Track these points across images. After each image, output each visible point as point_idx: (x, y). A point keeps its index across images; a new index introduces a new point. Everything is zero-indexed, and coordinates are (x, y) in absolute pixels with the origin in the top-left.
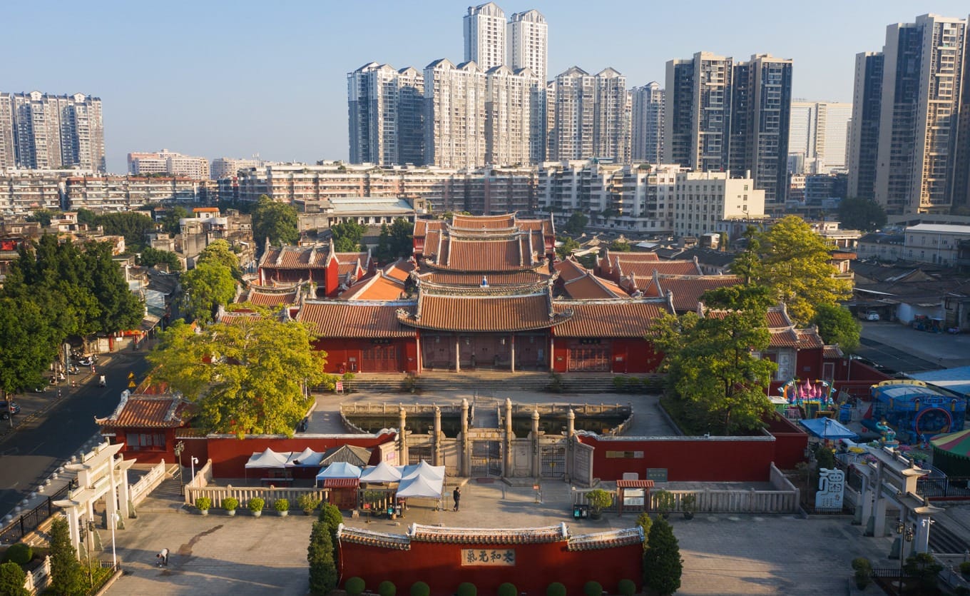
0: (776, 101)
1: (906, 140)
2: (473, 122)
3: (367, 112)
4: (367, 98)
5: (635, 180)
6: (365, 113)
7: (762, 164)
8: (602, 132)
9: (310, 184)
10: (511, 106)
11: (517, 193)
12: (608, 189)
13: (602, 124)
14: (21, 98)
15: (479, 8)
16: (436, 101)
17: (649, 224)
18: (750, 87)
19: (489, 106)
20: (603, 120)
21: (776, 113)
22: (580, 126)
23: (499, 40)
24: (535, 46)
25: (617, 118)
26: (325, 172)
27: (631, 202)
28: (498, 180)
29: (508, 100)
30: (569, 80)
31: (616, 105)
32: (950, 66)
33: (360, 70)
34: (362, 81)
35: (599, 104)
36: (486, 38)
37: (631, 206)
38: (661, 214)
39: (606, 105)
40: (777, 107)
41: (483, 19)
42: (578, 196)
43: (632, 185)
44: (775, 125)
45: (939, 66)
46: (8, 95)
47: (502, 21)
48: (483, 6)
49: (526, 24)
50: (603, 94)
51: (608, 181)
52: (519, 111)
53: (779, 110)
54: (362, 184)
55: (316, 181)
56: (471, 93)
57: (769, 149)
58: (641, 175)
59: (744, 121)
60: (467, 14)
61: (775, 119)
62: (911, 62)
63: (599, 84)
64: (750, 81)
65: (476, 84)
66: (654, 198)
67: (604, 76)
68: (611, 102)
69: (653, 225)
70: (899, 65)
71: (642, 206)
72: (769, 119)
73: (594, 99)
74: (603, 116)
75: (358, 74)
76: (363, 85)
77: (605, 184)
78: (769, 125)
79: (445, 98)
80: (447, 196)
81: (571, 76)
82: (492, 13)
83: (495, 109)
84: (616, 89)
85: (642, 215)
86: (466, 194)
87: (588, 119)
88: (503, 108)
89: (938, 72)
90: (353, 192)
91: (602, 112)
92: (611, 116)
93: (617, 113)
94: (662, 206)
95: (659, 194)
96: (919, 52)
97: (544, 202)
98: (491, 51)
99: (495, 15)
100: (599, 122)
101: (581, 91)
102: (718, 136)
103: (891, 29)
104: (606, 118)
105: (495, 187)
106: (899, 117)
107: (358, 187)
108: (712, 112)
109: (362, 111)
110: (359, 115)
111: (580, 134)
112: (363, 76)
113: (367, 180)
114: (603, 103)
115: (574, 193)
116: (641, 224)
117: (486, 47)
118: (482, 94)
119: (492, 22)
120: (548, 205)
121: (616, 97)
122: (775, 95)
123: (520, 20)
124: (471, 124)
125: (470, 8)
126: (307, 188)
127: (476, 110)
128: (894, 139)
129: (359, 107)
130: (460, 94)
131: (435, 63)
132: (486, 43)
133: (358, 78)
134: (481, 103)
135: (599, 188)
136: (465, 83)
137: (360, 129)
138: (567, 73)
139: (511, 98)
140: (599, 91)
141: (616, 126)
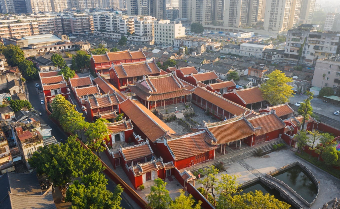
5: (140, 23)
9: (7, 29)
11: (84, 24)
12: (127, 25)
17: (146, 39)
26: (12, 23)
27: (139, 31)
28: (77, 19)
37: (139, 32)
38: (149, 35)
42: (113, 27)
43: (139, 25)
51: (127, 22)
54: (29, 27)
55: (9, 27)
58: (142, 21)
66: (146, 29)
69: (147, 39)
71: (143, 32)
77: (126, 23)
80: (55, 26)
85: (143, 35)
86: (62, 24)
90: (26, 31)
94: (149, 32)
95: (148, 27)
97: (97, 28)
105: (76, 22)
107: (28, 28)
113: (31, 25)
115: (111, 25)
116: (143, 39)
120: (99, 29)
126: (6, 31)
135: (124, 25)
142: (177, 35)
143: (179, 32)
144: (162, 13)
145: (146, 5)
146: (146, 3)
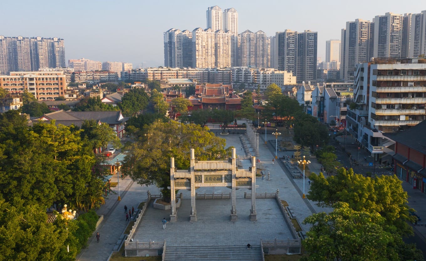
0: (312, 46)
1: (353, 59)
2: (210, 50)
3: (171, 46)
4: (171, 41)
5: (260, 73)
6: (170, 47)
7: (308, 67)
8: (258, 54)
9: (160, 75)
10: (224, 44)
11: (225, 77)
12: (253, 76)
13: (258, 51)
14: (33, 40)
15: (212, 8)
16: (197, 43)
17: (264, 86)
18: (304, 41)
19: (216, 44)
20: (258, 49)
21: (312, 50)
22: (250, 52)
23: (220, 19)
24: (233, 21)
25: (263, 49)
26: (164, 71)
27: (259, 80)
28: (219, 73)
29: (223, 42)
30: (245, 35)
31: (263, 44)
32: (365, 35)
33: (168, 31)
34: (169, 35)
35: (257, 43)
36: (215, 19)
37: (259, 81)
38: (268, 84)
39: (259, 44)
40: (313, 48)
41: (213, 12)
42: (244, 78)
43: (259, 75)
44: (312, 54)
45: (362, 35)
46: (28, 38)
47: (221, 13)
48: (214, 6)
49: (230, 13)
50: (258, 40)
51: (253, 73)
52: (227, 46)
53: (313, 49)
54: (175, 74)
55: (161, 73)
56: (210, 40)
57: (310, 62)
58: (262, 72)
59: (302, 52)
60: (208, 10)
61: (312, 52)
62: (354, 34)
63: (256, 36)
64: (304, 39)
65: (211, 37)
66: (266, 78)
67: (258, 33)
68: (261, 43)
69: (266, 87)
70: (350, 35)
71: (262, 81)
72: (310, 52)
73: (255, 42)
74: (258, 48)
75: (168, 33)
76: (169, 37)
77: (252, 74)
78: (310, 54)
79: (200, 41)
80: (202, 78)
81: (246, 33)
82: (217, 10)
83: (218, 45)
84: (263, 38)
85: (262, 84)
86: (208, 77)
87: (253, 49)
88: (221, 45)
89: (361, 38)
91: (258, 46)
92: (261, 48)
93: (263, 47)
94: (268, 81)
95: (267, 77)
96: (356, 31)
97: (234, 80)
98: (217, 24)
99: (218, 10)
100: (257, 50)
101: (250, 39)
102: (293, 58)
103: (347, 23)
104: (259, 49)
105: (218, 75)
106: (351, 52)
108: (291, 50)
109: (169, 46)
110: (168, 48)
111: (250, 55)
112: (169, 34)
113: (177, 73)
114: (258, 43)
115: (243, 77)
116: (262, 87)
117: (215, 22)
118: (213, 40)
119: (217, 13)
120: (235, 81)
121: (263, 41)
122: (312, 44)
123: (228, 12)
124: (210, 51)
125: (209, 8)
127: (211, 46)
128: (349, 59)
129: (168, 45)
130: (206, 40)
131: (196, 29)
132: (215, 21)
133: (168, 34)
134: (213, 43)
135: (250, 76)
136: (207, 36)
137: (168, 53)
138: (245, 32)
139: (224, 41)
140: (257, 39)
141: (263, 52)
142: (286, 82)
143: (289, 80)
144: (312, 72)
145: (293, 64)
146: (293, 62)
